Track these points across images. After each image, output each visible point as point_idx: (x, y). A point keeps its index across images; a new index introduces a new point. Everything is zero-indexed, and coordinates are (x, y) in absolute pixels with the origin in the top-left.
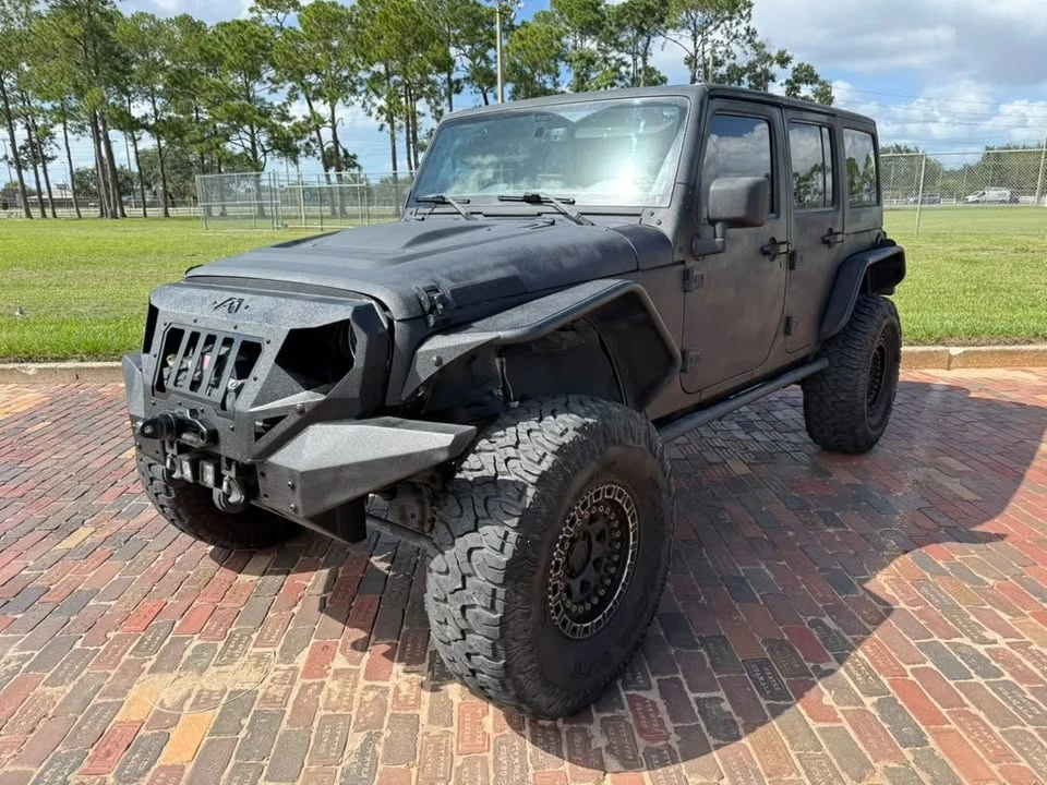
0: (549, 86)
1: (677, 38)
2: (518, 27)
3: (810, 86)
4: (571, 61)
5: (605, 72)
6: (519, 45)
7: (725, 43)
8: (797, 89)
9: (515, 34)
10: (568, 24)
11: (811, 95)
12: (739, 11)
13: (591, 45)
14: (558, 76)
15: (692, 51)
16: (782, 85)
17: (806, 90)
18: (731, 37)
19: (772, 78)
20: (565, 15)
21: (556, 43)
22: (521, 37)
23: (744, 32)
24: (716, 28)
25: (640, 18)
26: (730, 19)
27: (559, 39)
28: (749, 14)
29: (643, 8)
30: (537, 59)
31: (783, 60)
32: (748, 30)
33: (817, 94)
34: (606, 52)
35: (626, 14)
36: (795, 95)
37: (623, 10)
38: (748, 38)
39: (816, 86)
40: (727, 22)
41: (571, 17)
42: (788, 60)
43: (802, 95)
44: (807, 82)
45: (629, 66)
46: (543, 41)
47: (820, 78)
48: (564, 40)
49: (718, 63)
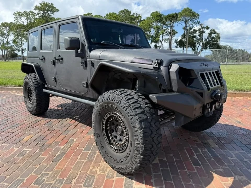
0: (149, 34)
1: (181, 23)
2: (142, 21)
3: (214, 34)
4: (154, 28)
5: (162, 31)
6: (142, 25)
7: (192, 24)
8: (211, 35)
9: (141, 22)
10: (154, 20)
11: (214, 36)
12: (196, 17)
13: (159, 24)
14: (150, 32)
15: (185, 26)
16: (207, 34)
17: (213, 35)
18: (194, 23)
19: (205, 32)
20: (153, 18)
21: (151, 24)
22: (143, 23)
23: (197, 22)
24: (191, 20)
25: (171, 18)
26: (194, 18)
27: (152, 23)
28: (199, 17)
29: (172, 16)
30: (146, 28)
31: (208, 28)
32: (198, 21)
33: (216, 36)
34: (163, 26)
35: (167, 17)
36: (210, 36)
37: (167, 16)
38: (198, 23)
39: (216, 34)
40: (193, 19)
41: (154, 18)
42: (209, 28)
43: (212, 36)
44: (213, 33)
45: (169, 29)
46: (147, 24)
47: (217, 32)
48: (153, 23)
49: (191, 29)
